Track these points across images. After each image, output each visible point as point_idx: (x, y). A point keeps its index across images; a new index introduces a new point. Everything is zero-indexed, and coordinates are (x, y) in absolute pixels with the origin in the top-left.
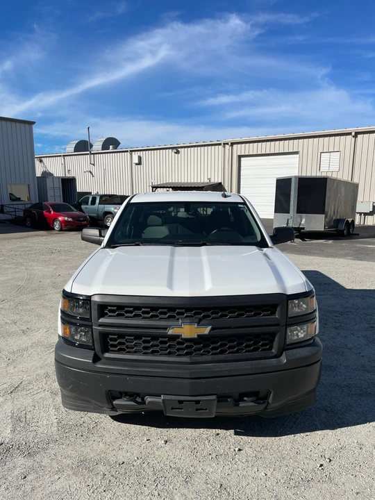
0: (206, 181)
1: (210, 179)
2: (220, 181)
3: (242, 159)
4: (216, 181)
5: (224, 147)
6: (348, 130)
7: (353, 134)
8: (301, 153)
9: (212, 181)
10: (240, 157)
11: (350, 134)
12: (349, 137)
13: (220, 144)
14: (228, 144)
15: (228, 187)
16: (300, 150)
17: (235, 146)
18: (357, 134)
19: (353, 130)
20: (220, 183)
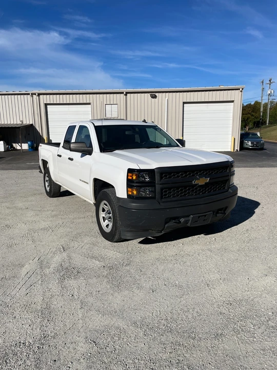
0: (19, 122)
1: (22, 122)
2: (31, 123)
3: (48, 106)
4: (28, 123)
5: (32, 96)
6: (121, 90)
7: (125, 93)
8: (92, 104)
9: (24, 123)
10: (46, 105)
11: (123, 93)
12: (122, 95)
13: (29, 94)
14: (35, 94)
15: (39, 127)
16: (91, 102)
17: (41, 96)
18: (127, 93)
19: (125, 90)
20: (32, 125)
